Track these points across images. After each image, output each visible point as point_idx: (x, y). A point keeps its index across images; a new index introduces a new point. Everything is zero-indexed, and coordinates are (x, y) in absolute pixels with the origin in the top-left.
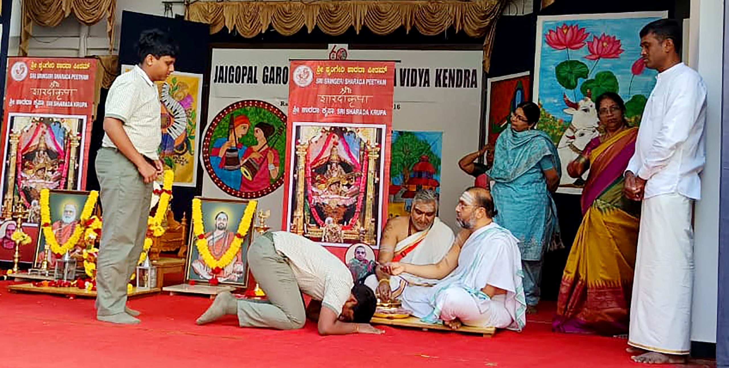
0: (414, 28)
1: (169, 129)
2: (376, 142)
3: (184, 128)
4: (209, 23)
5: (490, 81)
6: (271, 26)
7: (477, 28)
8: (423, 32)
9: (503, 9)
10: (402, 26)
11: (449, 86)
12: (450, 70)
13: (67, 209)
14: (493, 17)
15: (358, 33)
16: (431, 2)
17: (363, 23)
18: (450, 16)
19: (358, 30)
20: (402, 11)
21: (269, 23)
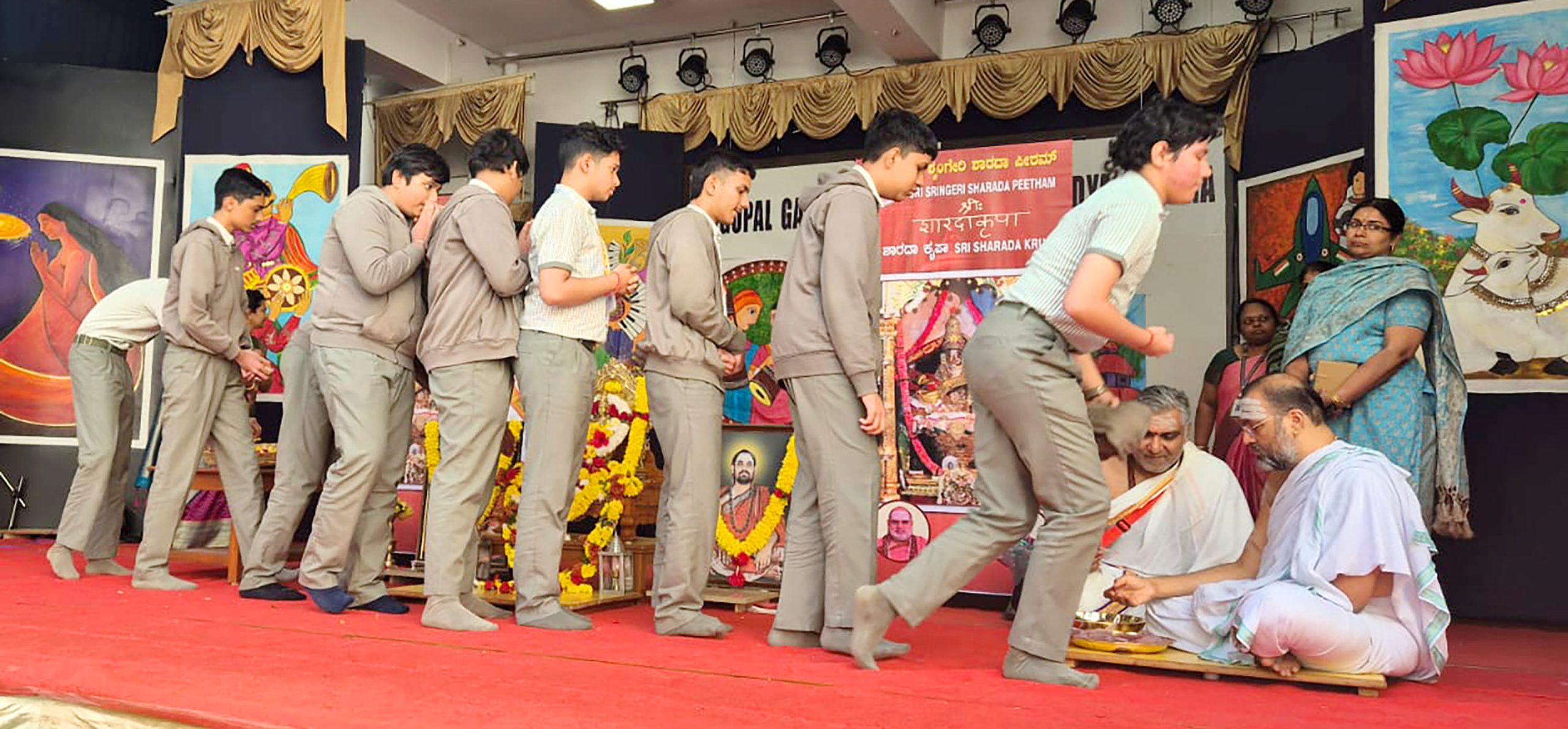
0: (1073, 98)
4: (682, 131)
5: (1243, 185)
6: (792, 125)
7: (1207, 83)
8: (1093, 103)
9: (1261, 41)
10: (1048, 95)
14: (1243, 58)
15: (959, 119)
16: (1107, 44)
17: (968, 100)
18: (1147, 66)
19: (959, 112)
20: (1047, 68)
21: (790, 118)
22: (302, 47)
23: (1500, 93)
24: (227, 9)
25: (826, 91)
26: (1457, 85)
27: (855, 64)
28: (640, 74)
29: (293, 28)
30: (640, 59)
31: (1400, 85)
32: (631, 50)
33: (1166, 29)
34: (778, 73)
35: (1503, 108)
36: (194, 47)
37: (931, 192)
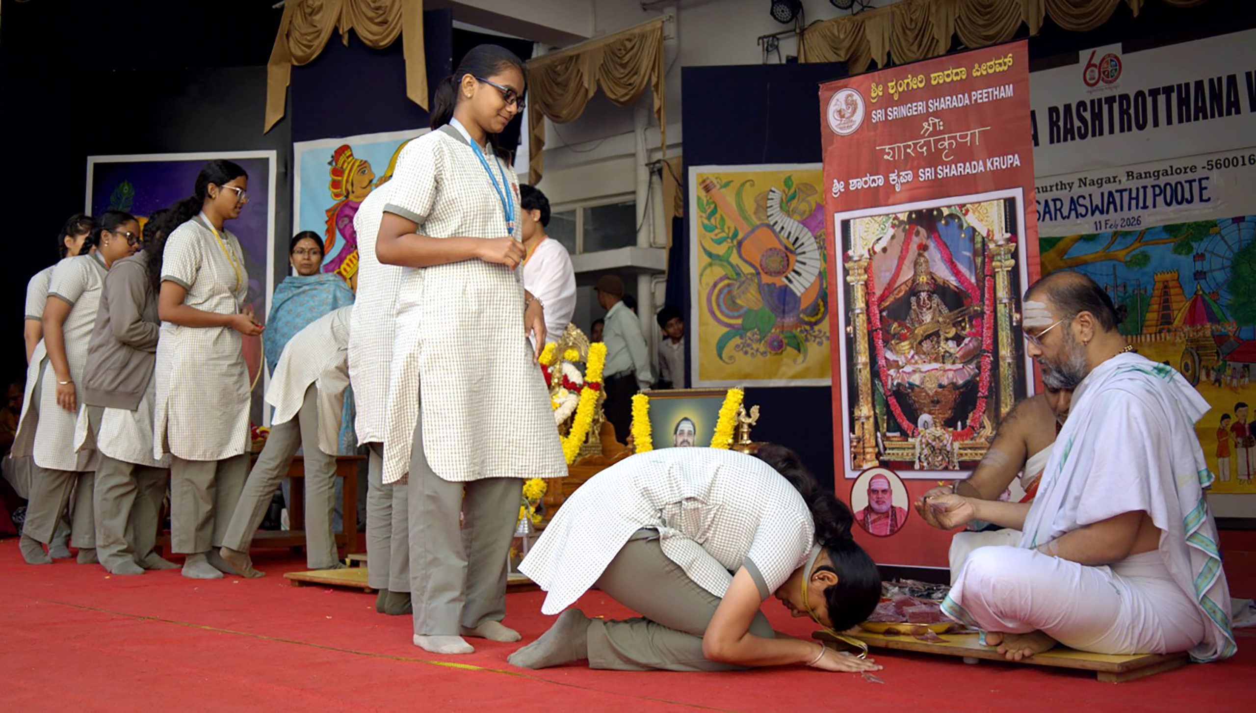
1: (787, 278)
2: (1006, 232)
3: (817, 272)
19: (1135, 10)
21: (952, 32)
28: (789, 3)
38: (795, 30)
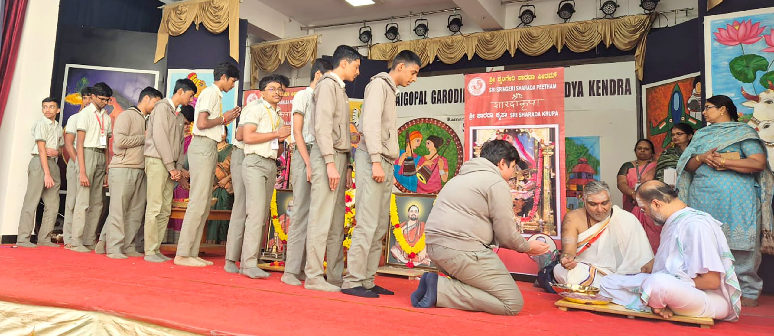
0: (565, 47)
4: (387, 60)
5: (644, 87)
6: (437, 57)
7: (627, 41)
8: (574, 49)
9: (652, 22)
10: (554, 46)
11: (603, 95)
12: (603, 81)
13: (290, 205)
14: (643, 30)
15: (513, 56)
16: (581, 23)
17: (517, 48)
18: (599, 33)
19: (512, 54)
20: (553, 33)
21: (436, 54)
22: (220, 23)
23: (763, 48)
24: (188, 6)
25: (452, 42)
26: (743, 45)
27: (465, 31)
28: (369, 34)
29: (216, 14)
30: (369, 28)
31: (717, 44)
32: (365, 24)
33: (608, 16)
34: (430, 35)
35: (764, 55)
36: (173, 22)
37: (499, 89)
38: (367, 46)
